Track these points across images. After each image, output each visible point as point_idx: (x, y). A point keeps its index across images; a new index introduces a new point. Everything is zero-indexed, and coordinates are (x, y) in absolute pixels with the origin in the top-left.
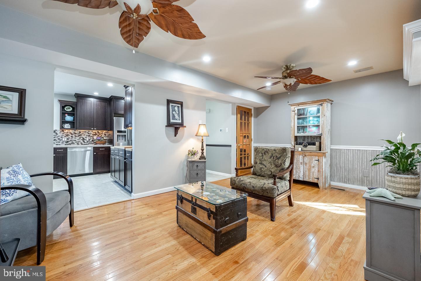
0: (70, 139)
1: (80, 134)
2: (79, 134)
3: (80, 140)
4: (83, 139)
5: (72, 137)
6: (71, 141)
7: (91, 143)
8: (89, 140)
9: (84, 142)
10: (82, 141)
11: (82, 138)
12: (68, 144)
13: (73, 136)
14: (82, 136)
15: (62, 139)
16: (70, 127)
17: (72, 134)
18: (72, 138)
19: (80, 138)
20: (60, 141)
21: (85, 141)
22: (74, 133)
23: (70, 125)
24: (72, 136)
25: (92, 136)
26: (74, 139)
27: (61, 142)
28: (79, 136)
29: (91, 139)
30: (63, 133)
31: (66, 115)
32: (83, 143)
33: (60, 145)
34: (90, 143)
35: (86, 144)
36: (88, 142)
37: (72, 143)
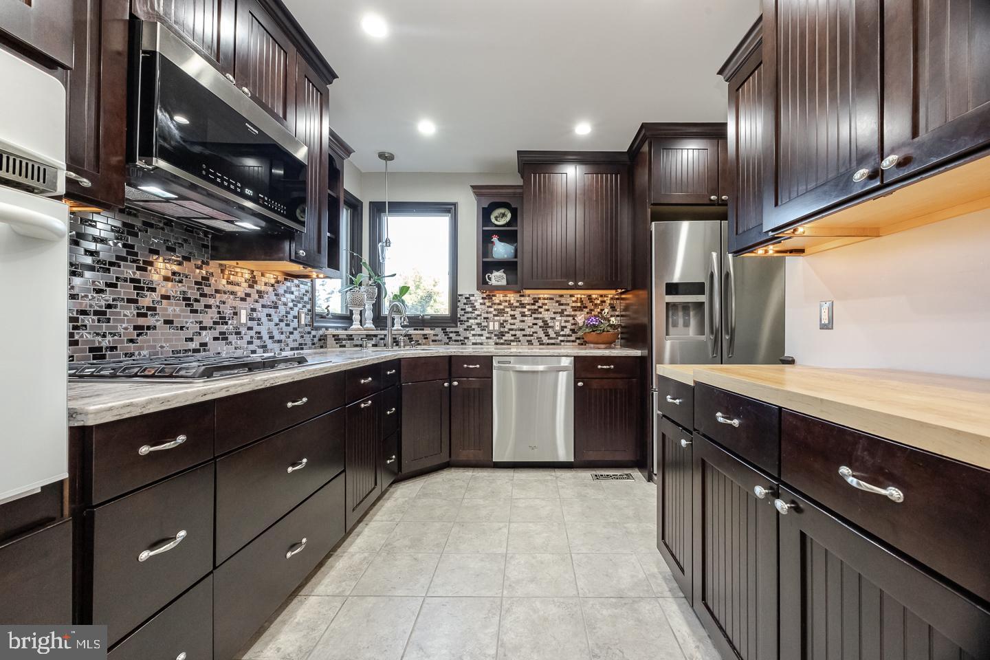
0: (508, 326)
1: (536, 307)
2: (533, 307)
3: (536, 328)
4: (546, 326)
5: (513, 317)
6: (511, 332)
7: (569, 338)
8: (563, 328)
9: (547, 335)
10: (541, 334)
11: (540, 323)
12: (502, 341)
13: (517, 313)
14: (541, 313)
15: (486, 324)
16: (504, 282)
17: (511, 305)
18: (513, 321)
19: (535, 321)
20: (483, 332)
21: (550, 331)
22: (518, 304)
23: (505, 276)
24: (512, 313)
25: (573, 313)
26: (518, 325)
27: (486, 334)
28: (534, 316)
29: (569, 326)
30: (490, 304)
31: (495, 239)
32: (545, 340)
33: (481, 344)
34: (565, 338)
35: (552, 341)
36: (558, 334)
37: (513, 338)
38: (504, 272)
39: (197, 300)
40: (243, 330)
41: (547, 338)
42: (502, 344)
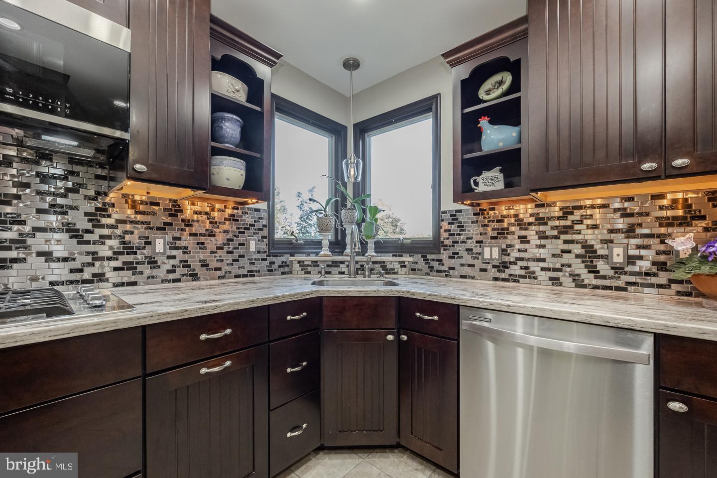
0: (514, 254)
1: (568, 223)
2: (563, 223)
3: (566, 259)
4: (589, 254)
5: (524, 239)
6: (520, 263)
7: (653, 280)
8: (631, 260)
9: (594, 271)
10: (579, 268)
11: (577, 249)
12: (503, 276)
13: (531, 233)
14: (579, 232)
15: (478, 250)
16: (500, 185)
17: (520, 223)
18: (522, 246)
19: (566, 247)
20: (475, 262)
21: (603, 267)
22: (531, 220)
23: (501, 176)
24: (523, 233)
25: (663, 230)
26: (533, 252)
27: (478, 263)
28: (563, 237)
29: (649, 254)
31: (484, 123)
32: (589, 279)
33: (473, 278)
34: (638, 280)
35: (606, 283)
36: (618, 270)
37: (523, 272)
38: (501, 171)
39: (88, 231)
40: (160, 260)
41: (592, 275)
42: (504, 280)
